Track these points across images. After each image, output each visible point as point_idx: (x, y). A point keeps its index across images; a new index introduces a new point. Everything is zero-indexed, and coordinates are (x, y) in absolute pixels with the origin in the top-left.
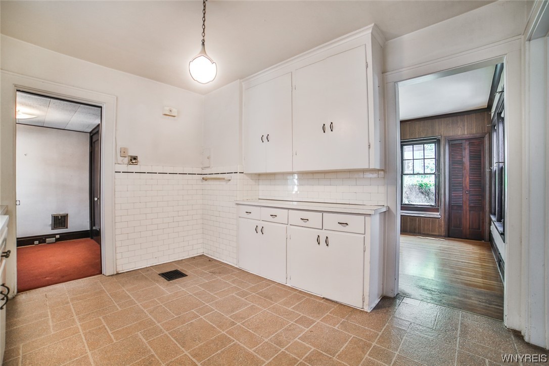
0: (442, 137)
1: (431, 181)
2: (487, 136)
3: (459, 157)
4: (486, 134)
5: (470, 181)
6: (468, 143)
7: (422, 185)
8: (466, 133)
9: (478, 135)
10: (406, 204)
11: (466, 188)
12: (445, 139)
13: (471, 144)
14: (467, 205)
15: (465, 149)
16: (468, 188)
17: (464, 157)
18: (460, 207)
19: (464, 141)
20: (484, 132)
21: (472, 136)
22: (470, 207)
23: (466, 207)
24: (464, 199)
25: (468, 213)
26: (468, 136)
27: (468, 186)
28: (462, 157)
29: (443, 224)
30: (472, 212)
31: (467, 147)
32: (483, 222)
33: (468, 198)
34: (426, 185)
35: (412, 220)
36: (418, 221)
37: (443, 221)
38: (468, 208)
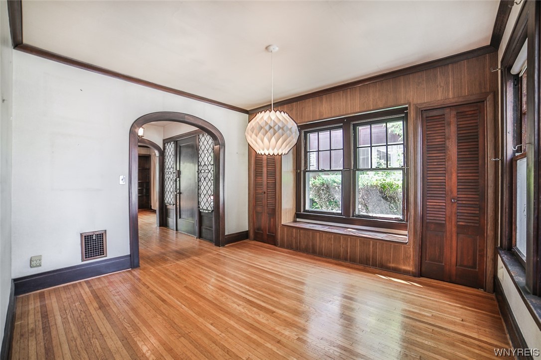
0: (410, 105)
1: (396, 179)
2: (490, 98)
3: (438, 140)
4: (487, 94)
5: (459, 181)
6: (454, 113)
7: (385, 187)
8: (451, 96)
9: (473, 98)
10: (359, 216)
11: (452, 192)
12: (417, 108)
13: (460, 115)
14: (453, 223)
15: (449, 124)
16: (455, 194)
17: (449, 139)
18: (441, 226)
19: (448, 110)
20: (483, 91)
21: (461, 100)
22: (458, 227)
23: (451, 228)
24: (448, 213)
25: (454, 238)
26: (453, 101)
27: (455, 190)
28: (446, 138)
29: (412, 253)
30: (461, 236)
31: (453, 121)
32: (482, 256)
33: (454, 210)
34: (391, 185)
35: (364, 243)
36: (373, 246)
37: (411, 249)
38: (454, 229)
